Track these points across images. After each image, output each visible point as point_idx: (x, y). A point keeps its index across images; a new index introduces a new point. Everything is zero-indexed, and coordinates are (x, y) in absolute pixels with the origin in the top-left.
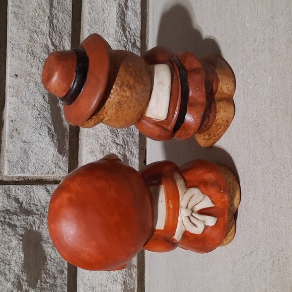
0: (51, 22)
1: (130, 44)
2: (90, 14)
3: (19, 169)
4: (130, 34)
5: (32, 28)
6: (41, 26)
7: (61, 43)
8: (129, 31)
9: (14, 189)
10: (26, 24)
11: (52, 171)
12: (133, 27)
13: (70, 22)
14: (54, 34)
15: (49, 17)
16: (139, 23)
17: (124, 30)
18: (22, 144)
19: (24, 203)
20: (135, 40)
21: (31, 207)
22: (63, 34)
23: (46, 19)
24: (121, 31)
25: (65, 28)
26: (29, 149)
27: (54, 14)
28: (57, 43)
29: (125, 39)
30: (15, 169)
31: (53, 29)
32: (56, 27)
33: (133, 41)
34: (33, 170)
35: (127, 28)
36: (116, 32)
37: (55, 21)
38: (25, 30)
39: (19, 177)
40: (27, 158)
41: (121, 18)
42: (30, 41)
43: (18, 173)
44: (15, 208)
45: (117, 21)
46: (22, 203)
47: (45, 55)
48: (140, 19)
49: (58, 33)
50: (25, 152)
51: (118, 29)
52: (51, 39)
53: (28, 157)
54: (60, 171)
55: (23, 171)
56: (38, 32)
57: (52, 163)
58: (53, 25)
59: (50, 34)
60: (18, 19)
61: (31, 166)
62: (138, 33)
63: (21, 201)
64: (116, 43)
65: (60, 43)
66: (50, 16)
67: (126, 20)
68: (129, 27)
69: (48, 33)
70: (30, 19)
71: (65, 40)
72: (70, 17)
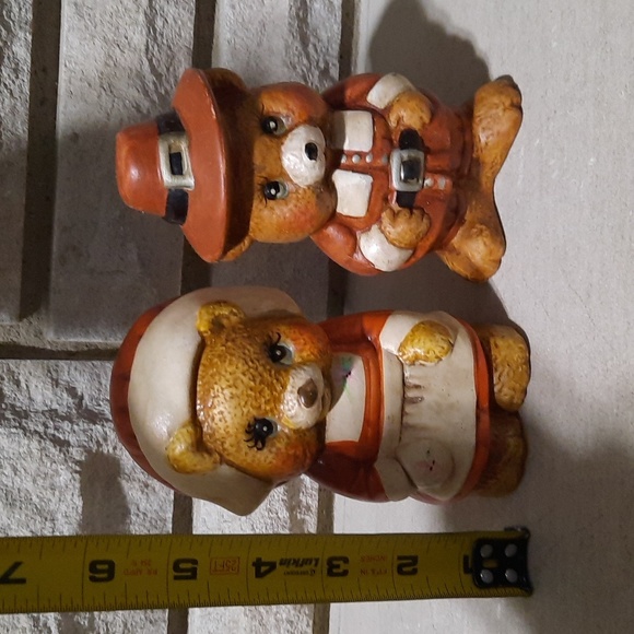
0: (151, 23)
1: (317, 73)
2: (233, 7)
4: (316, 51)
5: (110, 36)
6: (130, 34)
7: (171, 69)
8: (315, 46)
9: (66, 368)
10: (99, 28)
12: (323, 35)
13: (191, 25)
14: (156, 48)
15: (146, 14)
16: (337, 28)
17: (304, 41)
19: (86, 397)
20: (327, 63)
21: (100, 405)
22: (175, 49)
23: (141, 18)
24: (297, 44)
25: (180, 36)
27: (157, 7)
28: (162, 70)
29: (305, 61)
31: (155, 39)
32: (162, 35)
33: (322, 65)
34: (107, 331)
35: (312, 39)
36: (287, 47)
37: (159, 23)
38: (96, 41)
39: (77, 345)
41: (298, 15)
42: (107, 64)
43: (76, 336)
44: (69, 407)
45: (290, 23)
46: (82, 398)
47: (136, 94)
48: (339, 20)
49: (165, 48)
51: (290, 39)
52: (150, 61)
56: (124, 47)
58: (155, 30)
59: (147, 49)
60: (82, 17)
62: (335, 49)
63: (79, 393)
64: (286, 70)
65: (168, 69)
66: (148, 12)
67: (309, 20)
68: (316, 37)
69: (143, 48)
70: (108, 18)
71: (180, 61)
72: (191, 13)
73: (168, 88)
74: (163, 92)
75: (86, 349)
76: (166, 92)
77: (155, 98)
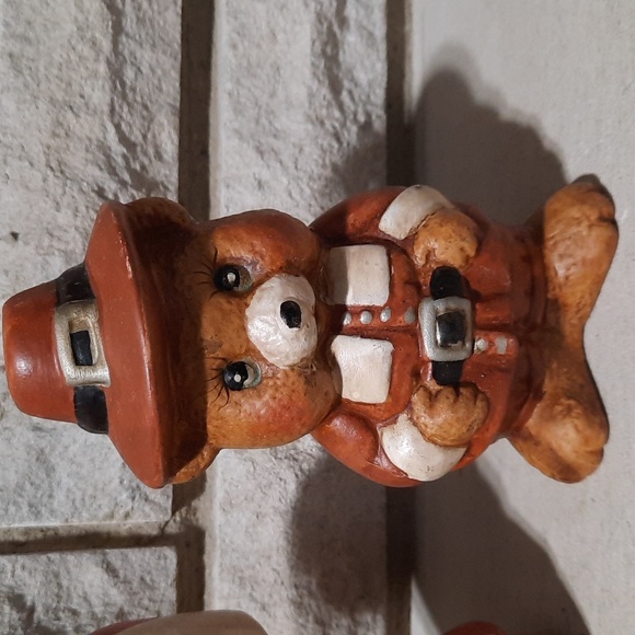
0: (116, 75)
1: (354, 129)
2: (234, 47)
3: (25, 509)
4: (352, 99)
5: (59, 96)
6: (87, 90)
7: (149, 136)
8: (350, 92)
9: (9, 567)
10: (43, 86)
11: (122, 512)
12: (362, 77)
13: (175, 75)
14: (126, 109)
15: (109, 63)
16: (381, 68)
17: (335, 87)
18: (31, 435)
19: (39, 609)
20: (368, 115)
21: (58, 619)
22: (153, 108)
23: (102, 68)
24: (325, 91)
25: (161, 90)
26: (53, 449)
27: (126, 53)
28: (136, 137)
29: (337, 114)
30: (12, 509)
31: (124, 96)
32: (133, 90)
33: (362, 118)
34: (67, 509)
35: (346, 84)
36: (311, 96)
37: (129, 74)
38: (40, 104)
39: (27, 531)
40: (48, 476)
41: (324, 52)
42: (55, 135)
43: (22, 519)
44: (11, 627)
45: (313, 64)
46: (32, 610)
47: (97, 172)
48: (383, 54)
49: (139, 108)
50: (41, 457)
51: (315, 86)
52: (117, 127)
53: (50, 470)
54: (147, 508)
55: (37, 515)
56: (79, 108)
57: (120, 488)
58: (123, 84)
59: (112, 110)
60: (20, 72)
61: (60, 496)
62: (379, 96)
63: (29, 603)
64: (310, 127)
65: (145, 137)
66: (113, 59)
67: (341, 58)
68: (352, 80)
69: (106, 109)
70: (55, 71)
71: (161, 125)
72: (175, 58)
73: (146, 162)
74: (138, 168)
75: (40, 535)
76: (143, 167)
77: (126, 177)
